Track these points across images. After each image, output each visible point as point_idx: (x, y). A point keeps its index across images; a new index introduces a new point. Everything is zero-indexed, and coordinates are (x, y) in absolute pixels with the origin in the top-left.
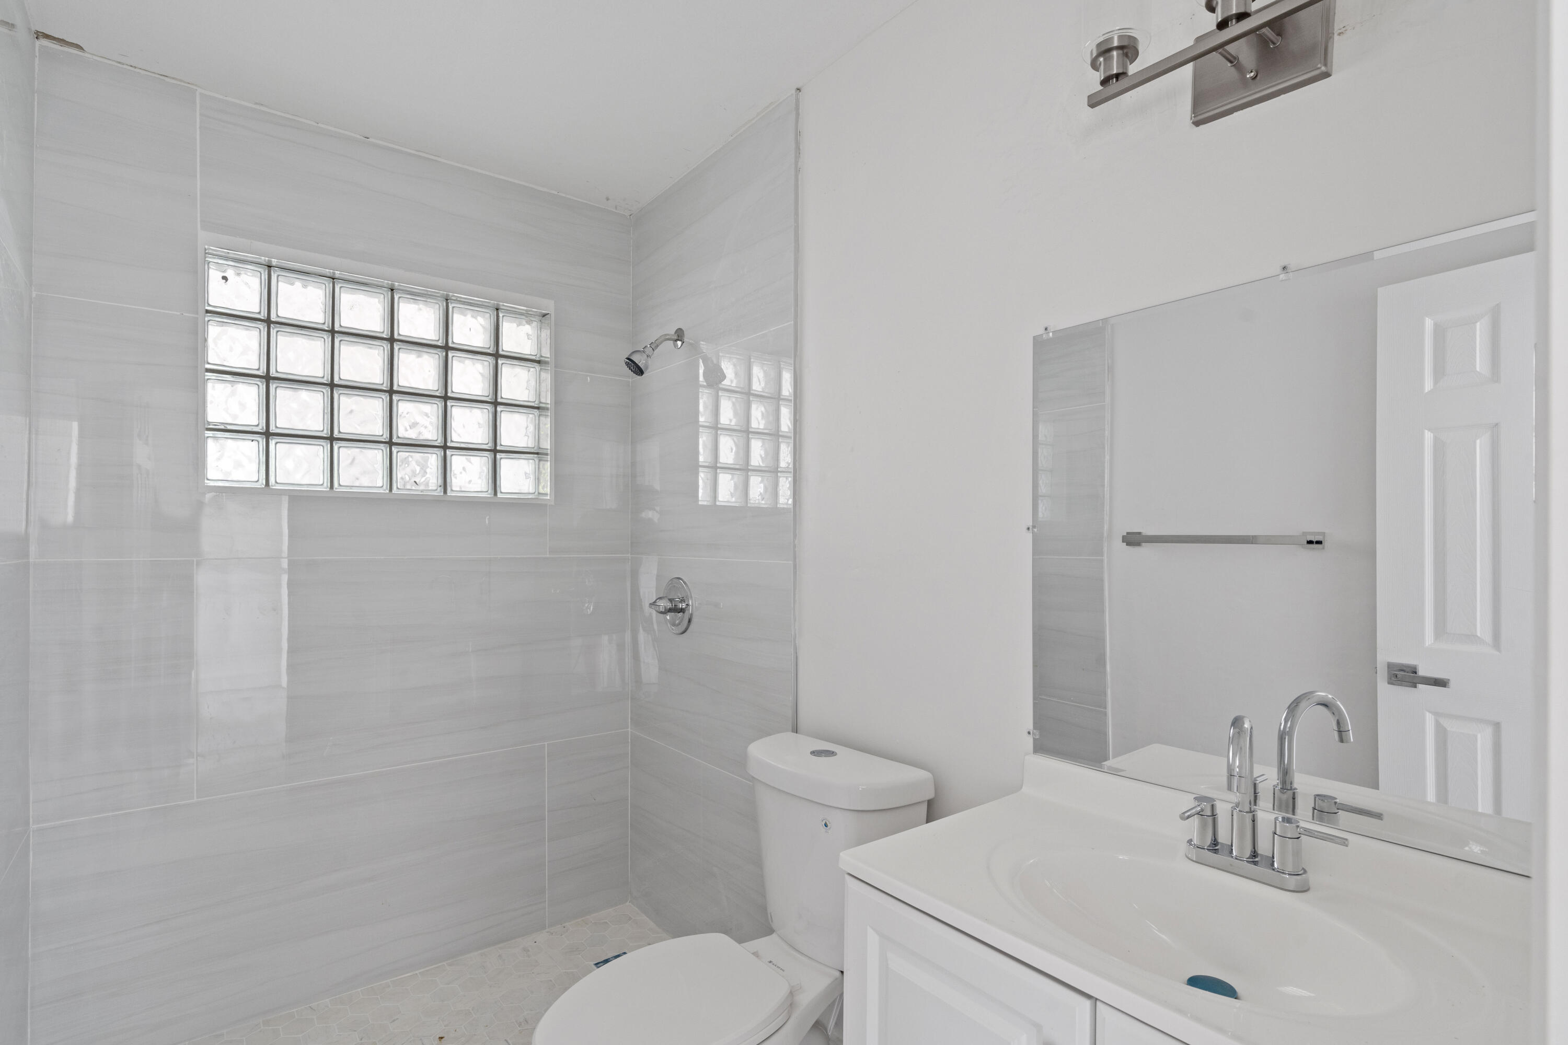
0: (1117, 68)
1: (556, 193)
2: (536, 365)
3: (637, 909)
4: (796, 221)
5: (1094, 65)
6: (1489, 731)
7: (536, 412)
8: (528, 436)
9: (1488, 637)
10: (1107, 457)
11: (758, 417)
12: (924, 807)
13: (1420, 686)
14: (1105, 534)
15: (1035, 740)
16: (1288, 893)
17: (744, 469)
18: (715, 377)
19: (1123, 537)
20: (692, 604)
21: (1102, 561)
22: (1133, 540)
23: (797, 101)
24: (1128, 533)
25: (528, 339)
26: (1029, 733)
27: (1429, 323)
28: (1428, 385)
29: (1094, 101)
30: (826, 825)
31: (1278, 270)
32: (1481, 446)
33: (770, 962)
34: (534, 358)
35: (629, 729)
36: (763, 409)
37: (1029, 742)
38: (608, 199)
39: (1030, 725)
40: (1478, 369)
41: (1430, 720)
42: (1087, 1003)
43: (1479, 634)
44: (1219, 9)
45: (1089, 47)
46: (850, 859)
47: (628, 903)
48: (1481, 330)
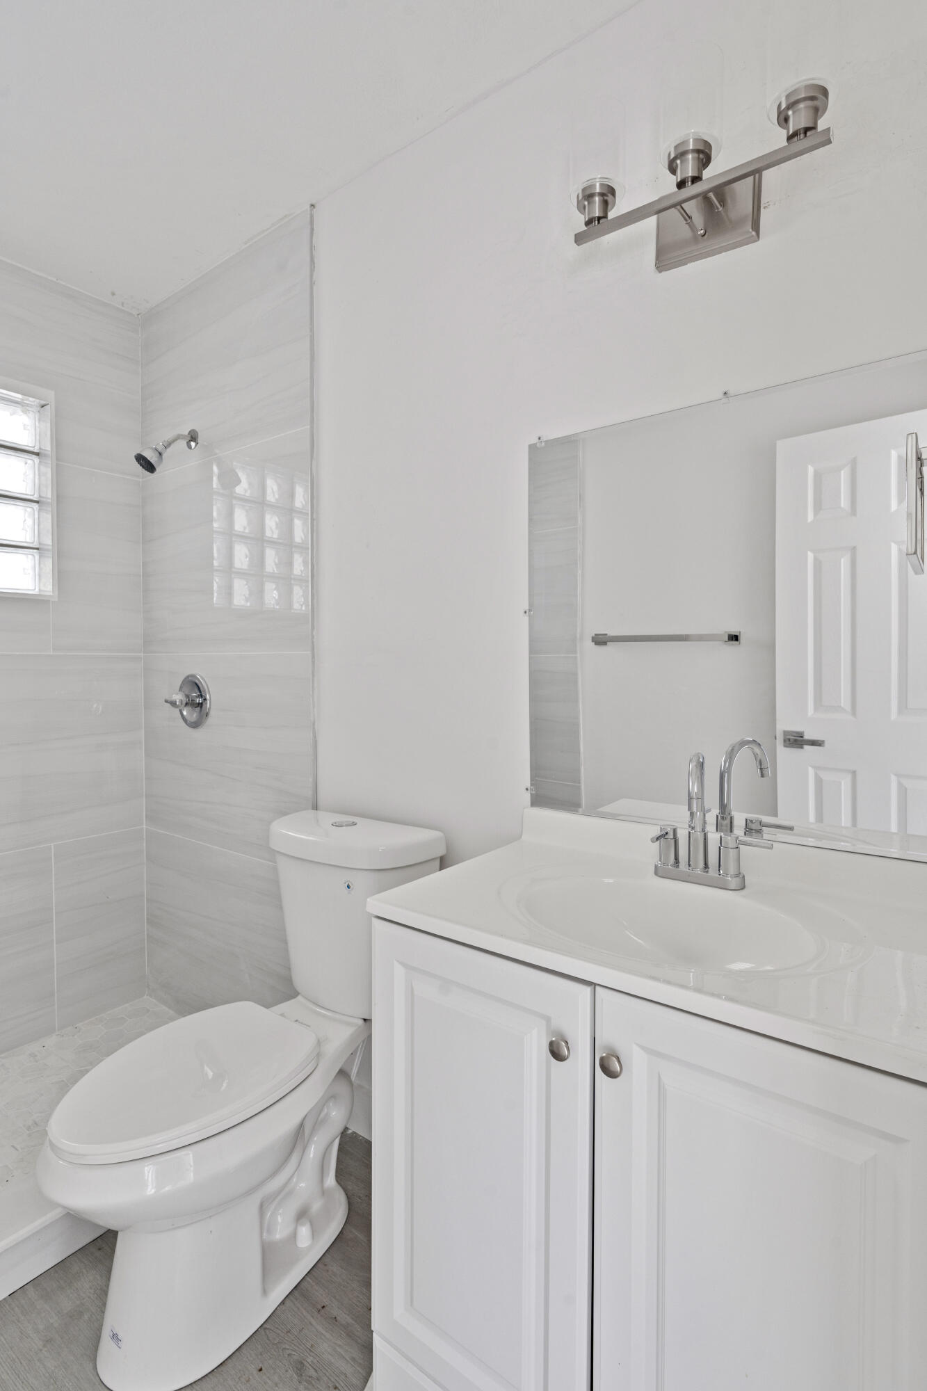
0: (599, 213)
1: (55, 280)
2: (34, 457)
3: (154, 1001)
4: (312, 330)
5: (581, 209)
6: (849, 778)
7: (36, 506)
8: (26, 531)
9: (848, 707)
10: (580, 572)
11: (272, 524)
12: (438, 863)
13: (806, 747)
14: (578, 636)
15: (531, 794)
16: (731, 892)
17: (257, 573)
18: (230, 480)
19: (593, 638)
20: (210, 697)
21: (576, 658)
22: (600, 640)
23: (312, 217)
24: (596, 635)
25: (24, 429)
26: (527, 789)
27: (811, 469)
28: (810, 517)
29: (580, 239)
30: (349, 887)
31: (721, 395)
32: (844, 563)
33: (297, 1021)
34: (31, 449)
35: (145, 827)
36: (277, 520)
37: (527, 797)
38: (113, 294)
39: (528, 784)
40: (842, 506)
41: (811, 771)
42: (587, 990)
43: (842, 705)
44: (679, 171)
45: (575, 190)
46: (376, 904)
47: (145, 997)
48: (844, 475)
